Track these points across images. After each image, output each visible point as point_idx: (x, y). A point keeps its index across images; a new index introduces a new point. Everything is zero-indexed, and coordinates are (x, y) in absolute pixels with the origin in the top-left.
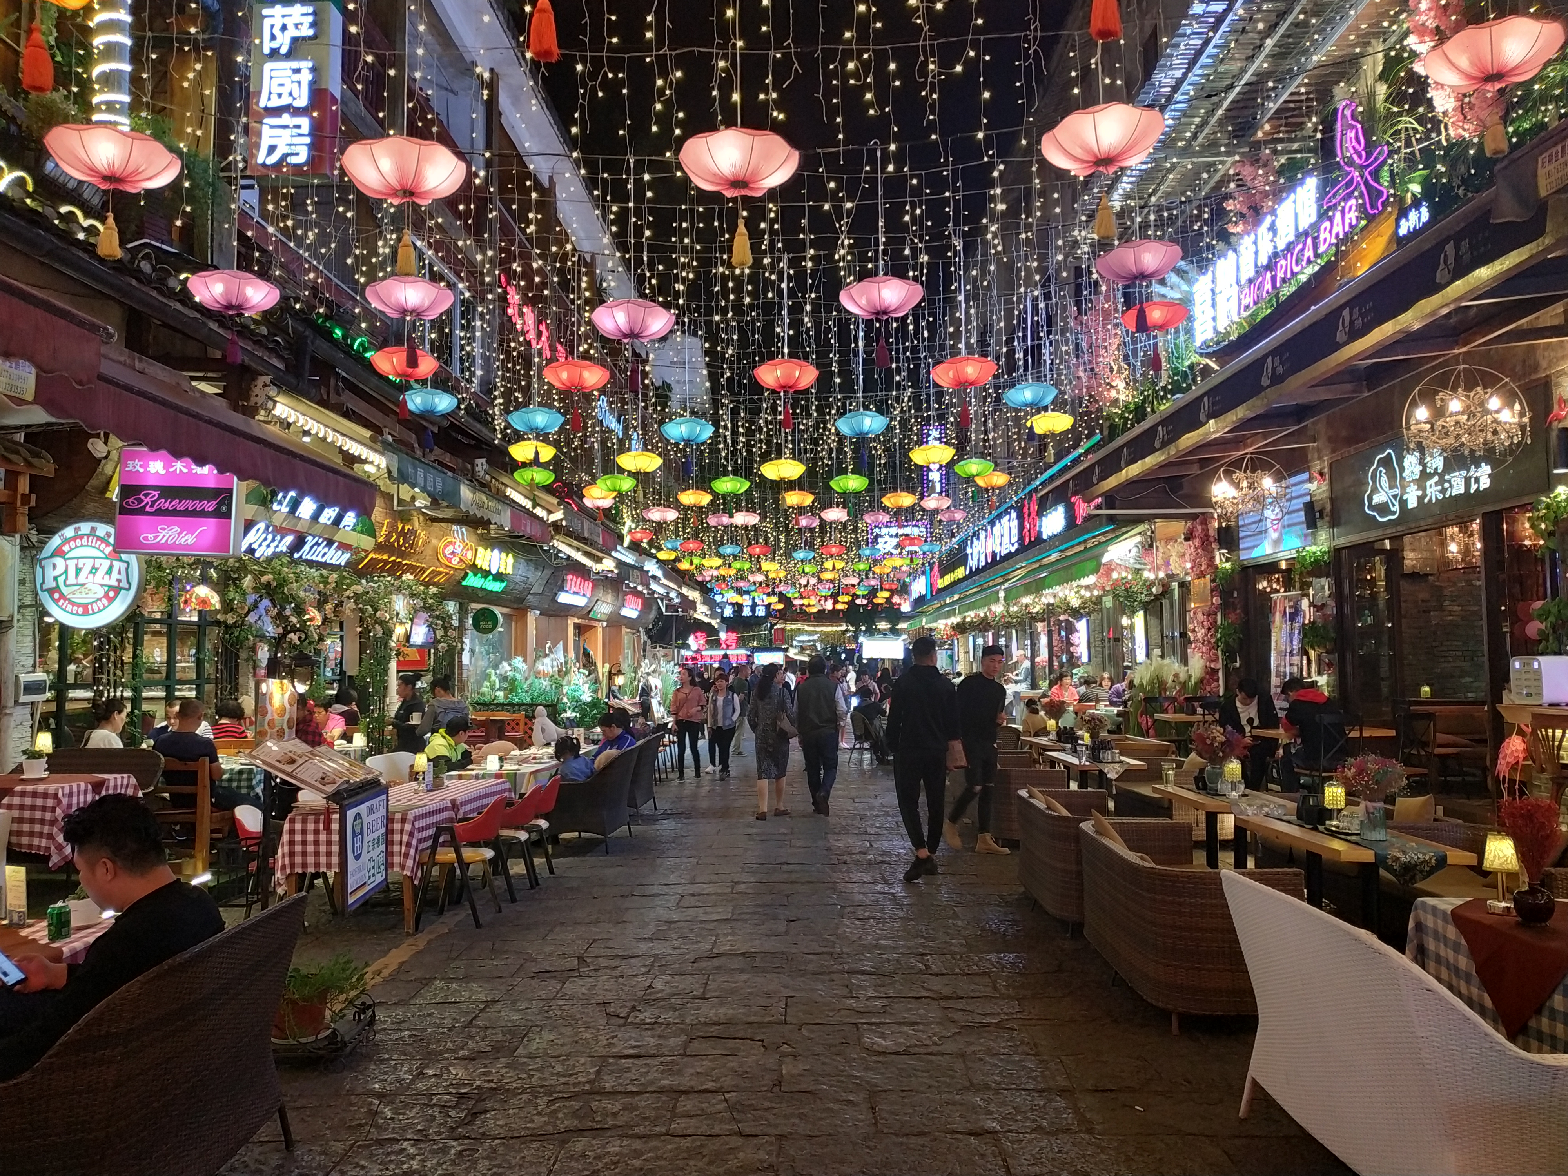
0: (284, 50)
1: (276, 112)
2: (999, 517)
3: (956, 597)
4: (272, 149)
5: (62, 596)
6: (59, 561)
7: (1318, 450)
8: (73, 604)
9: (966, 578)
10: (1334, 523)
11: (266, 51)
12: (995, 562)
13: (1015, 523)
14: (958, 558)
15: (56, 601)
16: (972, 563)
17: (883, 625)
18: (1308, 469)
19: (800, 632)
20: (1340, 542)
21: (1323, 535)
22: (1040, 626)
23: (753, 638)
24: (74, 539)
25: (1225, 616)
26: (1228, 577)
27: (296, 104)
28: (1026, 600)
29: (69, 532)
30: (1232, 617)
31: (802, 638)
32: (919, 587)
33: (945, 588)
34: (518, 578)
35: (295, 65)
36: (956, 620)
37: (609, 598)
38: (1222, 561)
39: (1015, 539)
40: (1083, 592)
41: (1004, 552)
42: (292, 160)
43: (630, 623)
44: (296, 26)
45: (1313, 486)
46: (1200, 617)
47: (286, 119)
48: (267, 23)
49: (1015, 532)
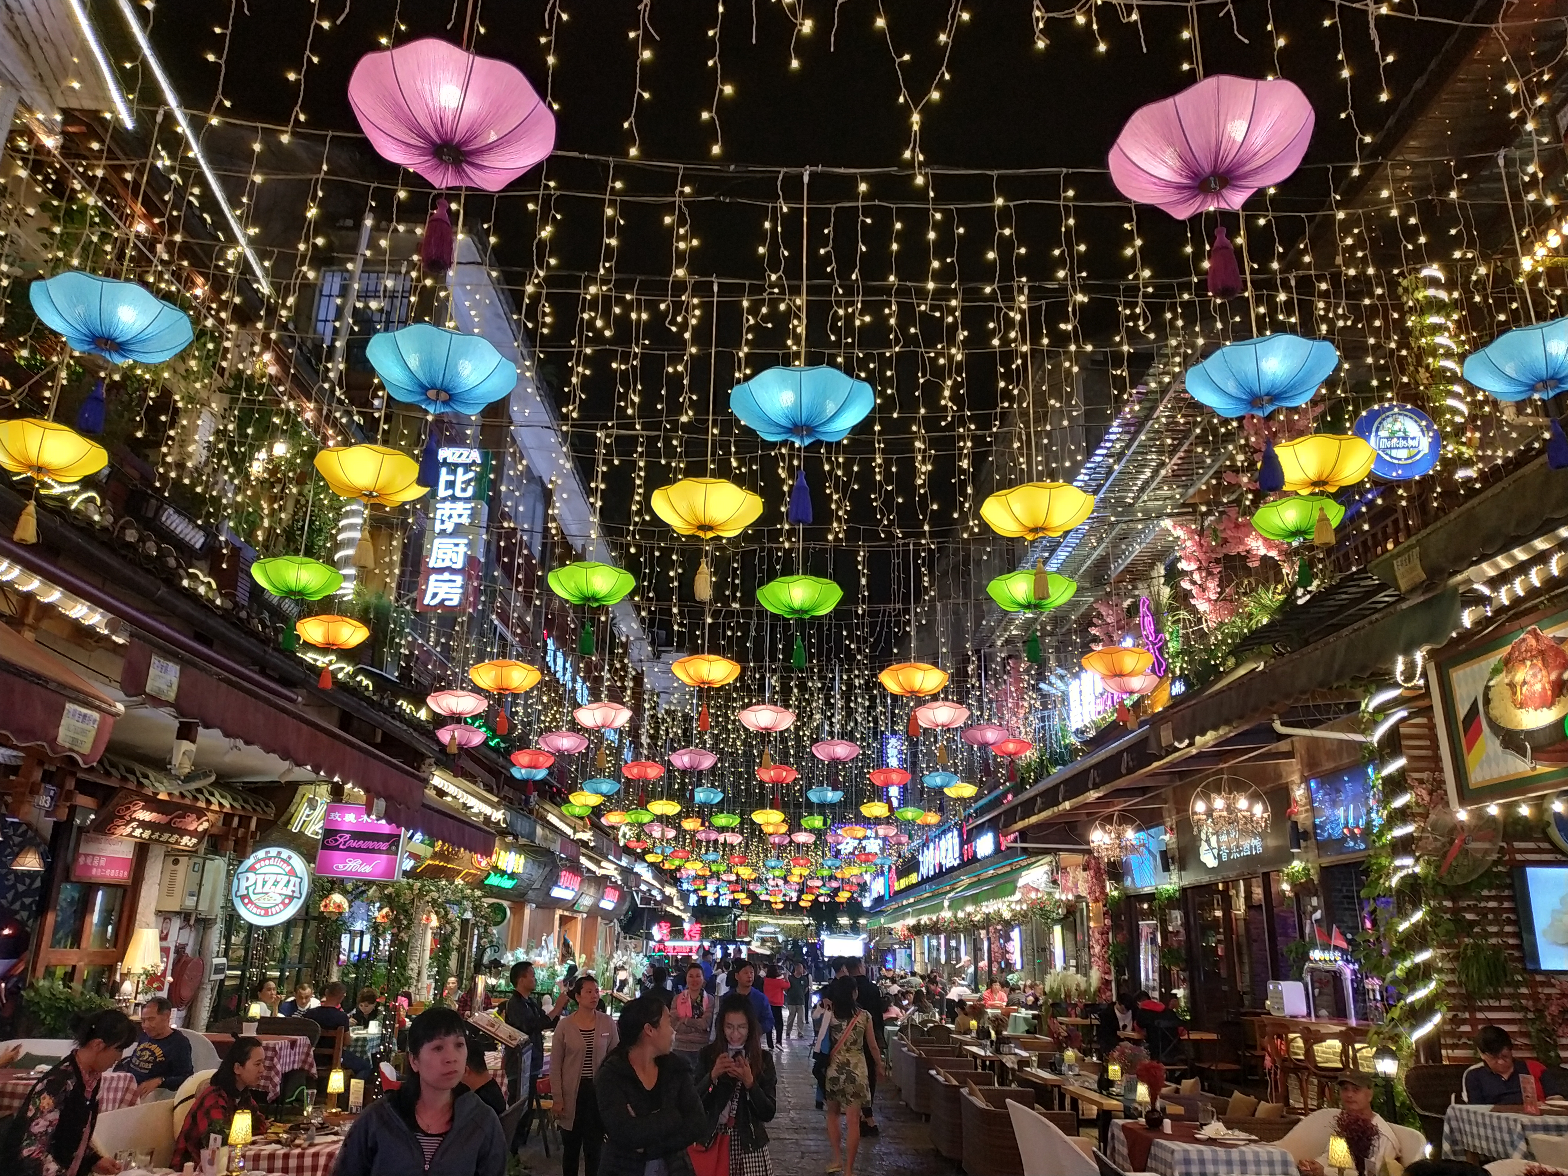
0: (449, 531)
1: (441, 571)
2: (944, 832)
3: (912, 900)
4: (435, 595)
5: (251, 902)
6: (251, 875)
7: (1169, 810)
8: (258, 907)
9: (919, 884)
10: (1182, 868)
11: (437, 530)
12: (942, 874)
13: (956, 841)
14: (910, 865)
15: (245, 905)
16: (924, 871)
17: (844, 921)
18: (1163, 824)
19: (763, 924)
20: (1185, 883)
21: (1175, 877)
22: (983, 933)
23: (717, 929)
24: (264, 859)
25: (1114, 936)
26: (1116, 902)
27: (454, 566)
28: (970, 909)
29: (261, 854)
30: (1120, 937)
31: (764, 929)
32: (878, 887)
33: (901, 891)
34: (525, 876)
35: (456, 541)
36: (911, 921)
37: (592, 891)
38: (1112, 890)
39: (957, 855)
40: (1013, 906)
41: (949, 865)
42: (447, 603)
43: (607, 915)
44: (460, 516)
45: (1167, 837)
46: (1097, 936)
47: (446, 576)
48: (439, 512)
49: (957, 848)
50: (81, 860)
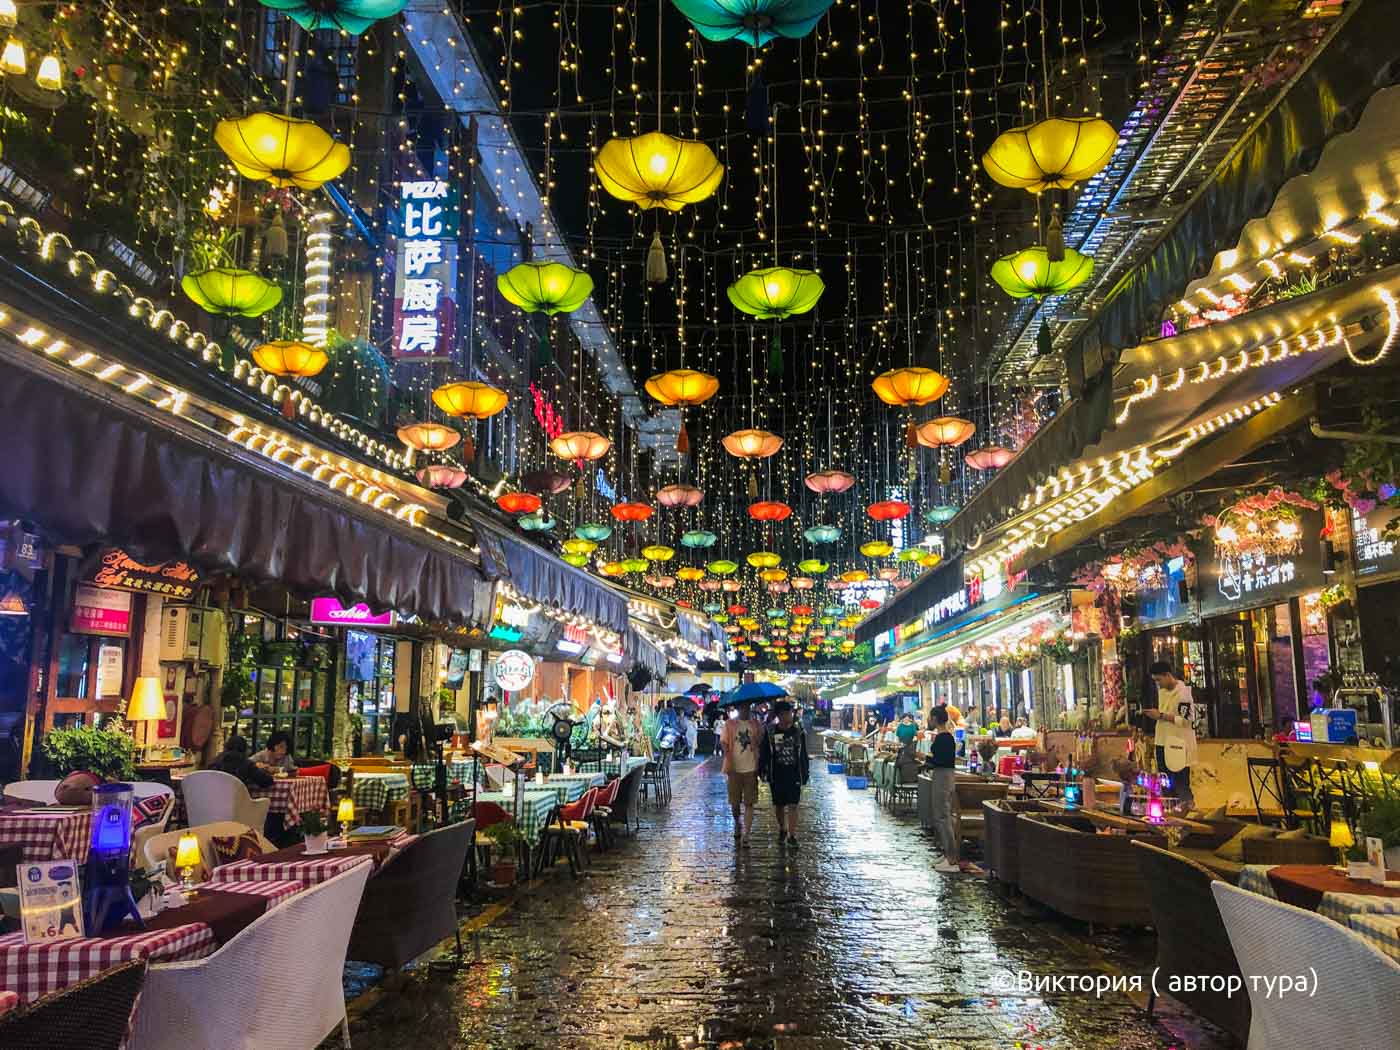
0: (419, 272)
1: (415, 313)
4: (410, 340)
9: (924, 630)
10: (1201, 599)
11: (408, 272)
12: (948, 616)
16: (929, 617)
20: (1205, 614)
21: (1194, 609)
25: (1128, 672)
26: (1130, 639)
27: (428, 309)
30: (1134, 673)
33: (907, 639)
35: (427, 282)
37: (598, 645)
38: (1125, 625)
39: (963, 599)
41: (955, 610)
42: (424, 348)
43: (615, 669)
44: (430, 255)
46: (1110, 672)
47: (420, 319)
48: (408, 252)
50: (79, 612)
